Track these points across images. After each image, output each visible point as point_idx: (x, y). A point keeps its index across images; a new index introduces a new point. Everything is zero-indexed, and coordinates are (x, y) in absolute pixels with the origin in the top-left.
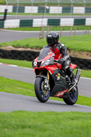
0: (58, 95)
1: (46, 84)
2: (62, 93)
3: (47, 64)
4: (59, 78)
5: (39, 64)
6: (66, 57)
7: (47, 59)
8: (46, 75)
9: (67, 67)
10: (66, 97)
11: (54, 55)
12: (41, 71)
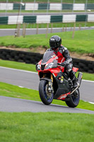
0: (61, 98)
1: (49, 87)
2: (65, 96)
3: (51, 67)
4: (62, 80)
5: (43, 67)
6: (69, 61)
7: (50, 62)
8: (50, 78)
9: (70, 70)
10: (68, 99)
11: (57, 58)
12: (44, 74)
